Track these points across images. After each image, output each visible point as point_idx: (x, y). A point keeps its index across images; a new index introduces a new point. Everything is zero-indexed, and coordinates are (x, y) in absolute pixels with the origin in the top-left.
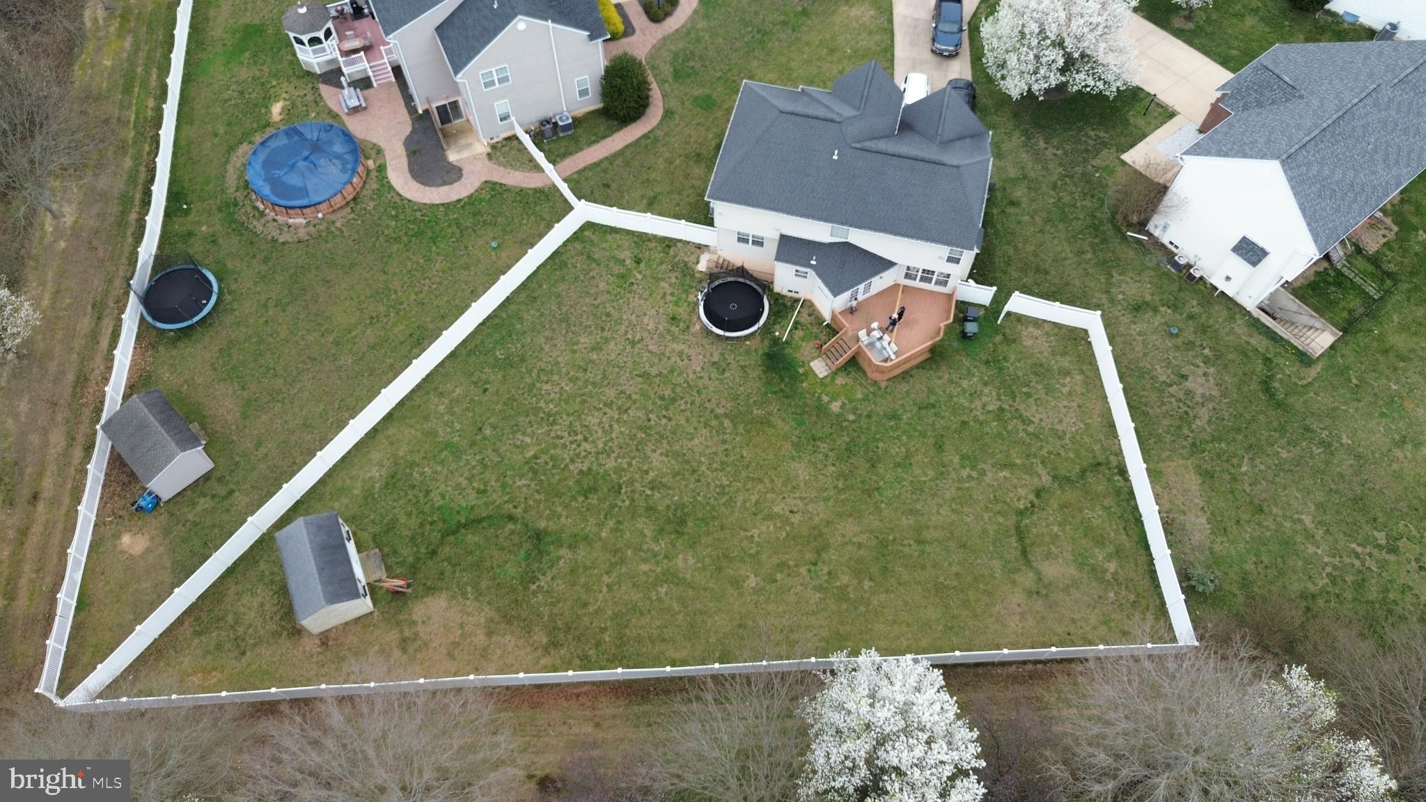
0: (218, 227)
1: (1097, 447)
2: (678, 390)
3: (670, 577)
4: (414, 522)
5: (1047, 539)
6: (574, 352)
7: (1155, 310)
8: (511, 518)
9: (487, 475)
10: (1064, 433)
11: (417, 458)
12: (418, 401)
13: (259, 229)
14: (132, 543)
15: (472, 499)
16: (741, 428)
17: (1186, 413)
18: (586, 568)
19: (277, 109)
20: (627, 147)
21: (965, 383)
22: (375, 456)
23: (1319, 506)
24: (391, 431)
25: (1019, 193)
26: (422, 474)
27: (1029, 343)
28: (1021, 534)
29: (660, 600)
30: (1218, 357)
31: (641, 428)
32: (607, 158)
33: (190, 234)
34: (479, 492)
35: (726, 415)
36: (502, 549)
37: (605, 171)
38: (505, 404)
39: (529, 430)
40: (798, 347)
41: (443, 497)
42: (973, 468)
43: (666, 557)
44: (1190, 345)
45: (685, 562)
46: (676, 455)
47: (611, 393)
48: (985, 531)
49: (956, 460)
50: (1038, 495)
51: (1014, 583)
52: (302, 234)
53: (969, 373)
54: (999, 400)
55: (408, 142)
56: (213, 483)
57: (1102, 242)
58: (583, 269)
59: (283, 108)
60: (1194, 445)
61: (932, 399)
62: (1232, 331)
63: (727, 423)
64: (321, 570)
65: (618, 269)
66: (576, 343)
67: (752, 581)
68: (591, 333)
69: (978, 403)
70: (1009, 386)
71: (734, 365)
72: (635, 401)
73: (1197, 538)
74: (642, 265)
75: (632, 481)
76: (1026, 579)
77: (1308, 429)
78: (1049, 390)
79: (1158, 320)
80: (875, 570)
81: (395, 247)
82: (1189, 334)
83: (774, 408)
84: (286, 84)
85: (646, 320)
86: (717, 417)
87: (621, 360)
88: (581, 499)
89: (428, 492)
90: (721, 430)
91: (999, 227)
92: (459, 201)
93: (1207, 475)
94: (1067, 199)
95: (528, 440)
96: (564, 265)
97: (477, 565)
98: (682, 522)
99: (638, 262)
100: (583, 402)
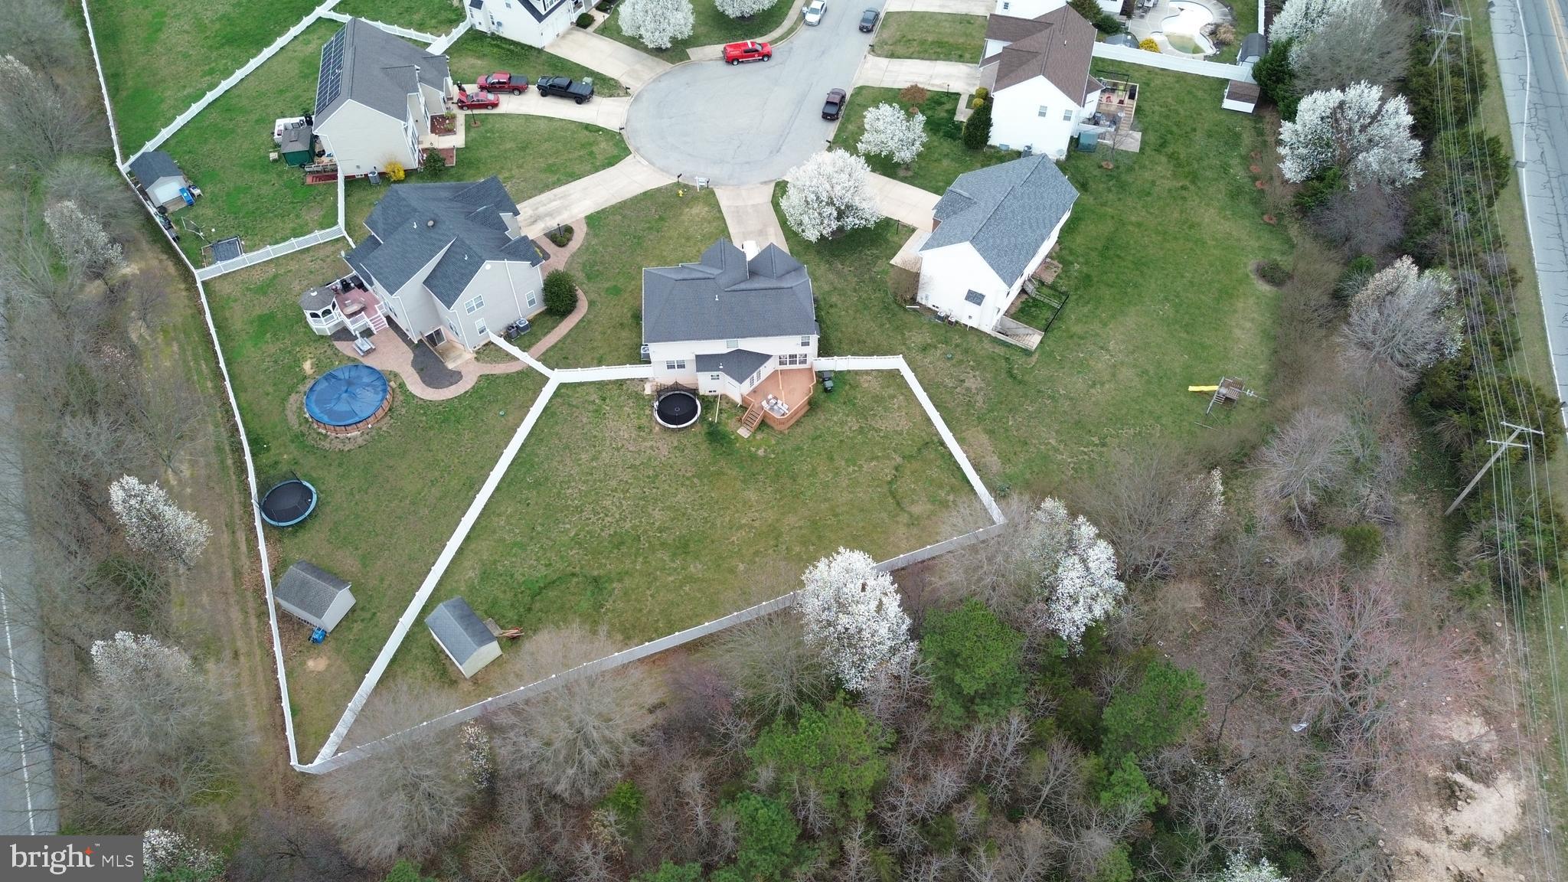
0: (296, 453)
1: (923, 434)
2: (657, 469)
3: (690, 579)
4: (509, 595)
5: (909, 493)
6: (580, 465)
7: (936, 347)
8: (573, 575)
9: (548, 555)
10: (902, 431)
11: (496, 557)
12: (484, 524)
13: (327, 446)
14: (316, 664)
15: (544, 571)
16: (705, 481)
17: (970, 401)
18: (633, 590)
19: (307, 366)
20: (571, 331)
21: (835, 418)
22: (467, 564)
23: (1057, 432)
24: (473, 546)
25: (834, 299)
26: (504, 566)
27: (866, 385)
28: (893, 494)
29: (686, 594)
30: (978, 365)
31: (640, 499)
32: (560, 340)
33: (276, 463)
34: (546, 566)
35: (693, 476)
36: (574, 594)
38: (545, 509)
39: (566, 520)
40: (727, 424)
41: (524, 575)
42: (854, 465)
43: (683, 569)
44: (961, 362)
45: (695, 568)
46: (669, 508)
47: (614, 483)
48: (872, 499)
49: (843, 463)
50: (896, 469)
51: (897, 522)
52: (360, 441)
53: (837, 412)
54: (858, 422)
55: (414, 364)
56: (359, 612)
57: (893, 316)
58: (568, 413)
59: (312, 364)
60: (979, 418)
61: (818, 433)
62: (983, 348)
63: (695, 480)
65: (591, 408)
66: (580, 459)
67: (741, 567)
68: (587, 451)
69: (846, 428)
70: (862, 413)
71: (688, 445)
72: (631, 484)
73: (995, 469)
74: (608, 401)
75: (645, 532)
76: (904, 518)
77: (1039, 392)
78: (886, 409)
79: (939, 352)
80: (814, 539)
81: (432, 433)
82: (959, 356)
83: (723, 463)
84: (307, 349)
85: (621, 433)
86: (688, 479)
87: (613, 461)
88: (615, 551)
89: (512, 576)
90: (693, 486)
91: (828, 322)
92: (466, 392)
93: (991, 433)
94: (865, 296)
95: (568, 526)
96: (554, 414)
97: (562, 608)
98: (686, 545)
99: (604, 399)
100: (597, 493)
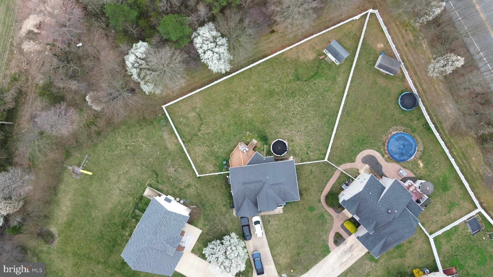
0: (412, 124)
1: (190, 146)
2: (284, 123)
3: (268, 82)
4: (325, 72)
5: (196, 120)
6: (311, 124)
7: (185, 186)
8: (306, 81)
9: (316, 88)
10: (198, 146)
11: (332, 86)
12: (339, 98)
13: (402, 127)
14: (380, 46)
15: (316, 81)
16: (266, 120)
17: (173, 162)
18: (285, 76)
20: (325, 186)
21: (222, 150)
22: (341, 83)
23: (142, 150)
24: (341, 89)
25: (224, 209)
26: (329, 83)
27: (211, 166)
28: (201, 119)
29: (268, 76)
30: (169, 179)
31: (288, 111)
32: (329, 180)
33: (418, 120)
34: (315, 84)
35: (271, 122)
36: (305, 74)
37: (327, 177)
38: (320, 105)
39: (312, 101)
40: (261, 145)
41: (322, 79)
42: (215, 130)
43: (270, 85)
44: (175, 180)
45: (266, 86)
46: (277, 108)
47: (298, 117)
48: (208, 117)
49: (219, 131)
50: (200, 130)
51: (200, 108)
52: (391, 130)
53: (222, 153)
54: (214, 149)
55: (381, 167)
57: (201, 202)
58: (319, 146)
59: (420, 165)
60: (170, 155)
61: (228, 143)
62: (167, 187)
63: (270, 120)
64: (336, 50)
65: (311, 149)
66: (311, 126)
67: (251, 88)
68: (309, 130)
69: (218, 146)
70: (213, 153)
71: (274, 134)
72: (292, 117)
73: (166, 133)
74: (306, 153)
75: (284, 98)
76: (198, 110)
77: (147, 167)
78: (204, 156)
79: (184, 184)
80: (228, 100)
81: (367, 135)
82: (176, 182)
83: (261, 128)
84: (424, 173)
85: (298, 138)
86: (273, 120)
87: (299, 126)
88: (293, 91)
89: (326, 79)
90: (270, 117)
91: (226, 196)
92: (358, 153)
93: (166, 148)
94: (212, 212)
95: (311, 99)
96: (324, 146)
97: (308, 69)
98: (270, 94)
100: (303, 112)
